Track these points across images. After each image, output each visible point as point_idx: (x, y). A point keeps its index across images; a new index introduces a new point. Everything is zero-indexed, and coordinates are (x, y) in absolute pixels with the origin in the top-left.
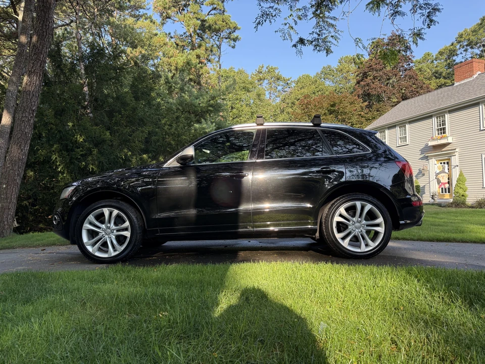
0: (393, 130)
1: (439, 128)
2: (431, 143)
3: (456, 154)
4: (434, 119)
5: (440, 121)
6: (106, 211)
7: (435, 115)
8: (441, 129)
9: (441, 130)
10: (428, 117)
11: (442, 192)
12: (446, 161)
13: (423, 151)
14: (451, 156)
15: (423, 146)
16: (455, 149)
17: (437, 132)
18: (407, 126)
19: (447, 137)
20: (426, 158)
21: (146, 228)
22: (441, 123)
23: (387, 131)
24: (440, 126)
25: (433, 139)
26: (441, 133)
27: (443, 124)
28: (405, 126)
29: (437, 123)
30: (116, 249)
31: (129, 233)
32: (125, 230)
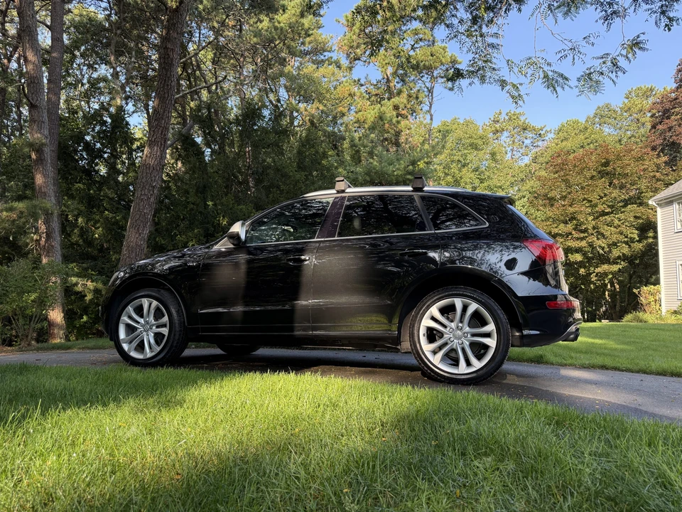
6: (145, 302)
21: (186, 324)
30: (152, 349)
31: (167, 330)
32: (164, 326)
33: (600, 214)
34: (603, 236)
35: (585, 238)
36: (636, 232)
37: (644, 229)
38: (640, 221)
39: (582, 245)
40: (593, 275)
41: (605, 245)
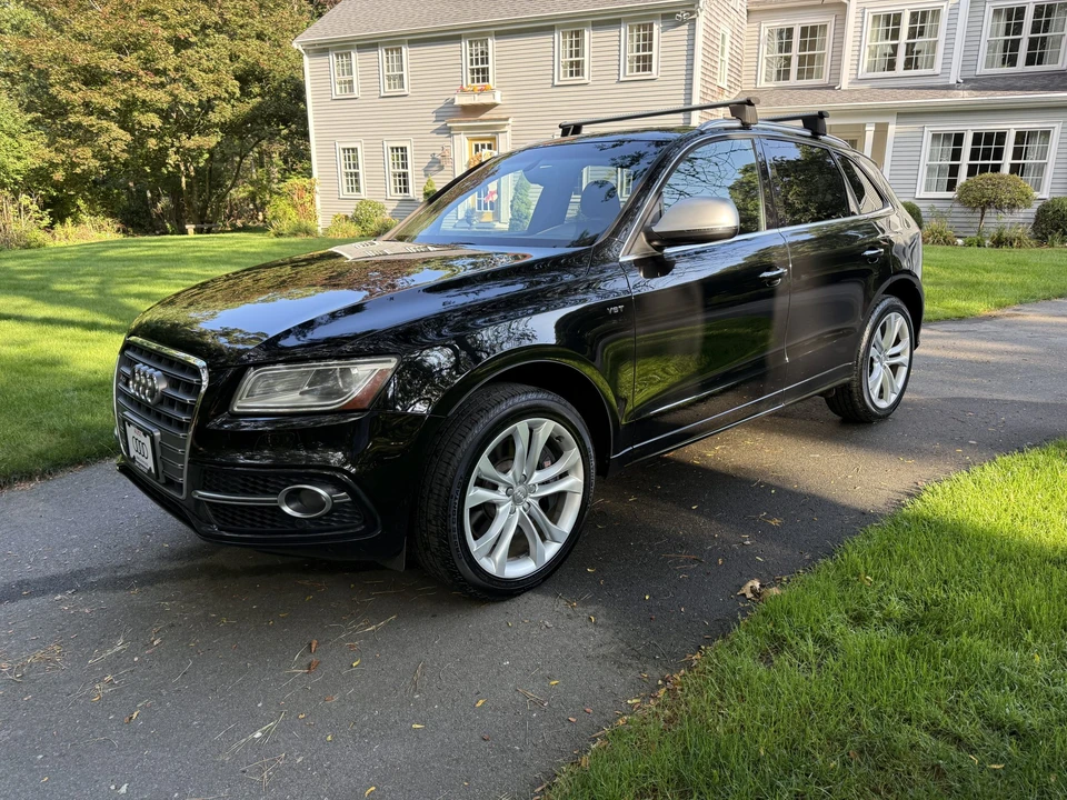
0: (370, 55)
1: (475, 67)
2: (461, 100)
3: (506, 128)
4: (465, 44)
5: (476, 50)
7: (467, 36)
8: (478, 70)
9: (478, 73)
10: (450, 37)
11: (480, 208)
12: (486, 143)
13: (441, 114)
14: (497, 133)
15: (441, 103)
16: (507, 119)
17: (469, 76)
18: (405, 50)
19: (492, 91)
20: (447, 131)
21: (611, 453)
22: (480, 57)
23: (354, 55)
24: (477, 64)
25: (463, 90)
26: (478, 78)
27: (482, 59)
28: (399, 50)
29: (471, 55)
30: (548, 536)
31: (582, 481)
32: (563, 475)
33: (180, 44)
34: (192, 86)
35: (162, 85)
36: (237, 83)
37: (244, 79)
38: (239, 65)
39: (161, 98)
40: (171, 151)
41: (196, 102)
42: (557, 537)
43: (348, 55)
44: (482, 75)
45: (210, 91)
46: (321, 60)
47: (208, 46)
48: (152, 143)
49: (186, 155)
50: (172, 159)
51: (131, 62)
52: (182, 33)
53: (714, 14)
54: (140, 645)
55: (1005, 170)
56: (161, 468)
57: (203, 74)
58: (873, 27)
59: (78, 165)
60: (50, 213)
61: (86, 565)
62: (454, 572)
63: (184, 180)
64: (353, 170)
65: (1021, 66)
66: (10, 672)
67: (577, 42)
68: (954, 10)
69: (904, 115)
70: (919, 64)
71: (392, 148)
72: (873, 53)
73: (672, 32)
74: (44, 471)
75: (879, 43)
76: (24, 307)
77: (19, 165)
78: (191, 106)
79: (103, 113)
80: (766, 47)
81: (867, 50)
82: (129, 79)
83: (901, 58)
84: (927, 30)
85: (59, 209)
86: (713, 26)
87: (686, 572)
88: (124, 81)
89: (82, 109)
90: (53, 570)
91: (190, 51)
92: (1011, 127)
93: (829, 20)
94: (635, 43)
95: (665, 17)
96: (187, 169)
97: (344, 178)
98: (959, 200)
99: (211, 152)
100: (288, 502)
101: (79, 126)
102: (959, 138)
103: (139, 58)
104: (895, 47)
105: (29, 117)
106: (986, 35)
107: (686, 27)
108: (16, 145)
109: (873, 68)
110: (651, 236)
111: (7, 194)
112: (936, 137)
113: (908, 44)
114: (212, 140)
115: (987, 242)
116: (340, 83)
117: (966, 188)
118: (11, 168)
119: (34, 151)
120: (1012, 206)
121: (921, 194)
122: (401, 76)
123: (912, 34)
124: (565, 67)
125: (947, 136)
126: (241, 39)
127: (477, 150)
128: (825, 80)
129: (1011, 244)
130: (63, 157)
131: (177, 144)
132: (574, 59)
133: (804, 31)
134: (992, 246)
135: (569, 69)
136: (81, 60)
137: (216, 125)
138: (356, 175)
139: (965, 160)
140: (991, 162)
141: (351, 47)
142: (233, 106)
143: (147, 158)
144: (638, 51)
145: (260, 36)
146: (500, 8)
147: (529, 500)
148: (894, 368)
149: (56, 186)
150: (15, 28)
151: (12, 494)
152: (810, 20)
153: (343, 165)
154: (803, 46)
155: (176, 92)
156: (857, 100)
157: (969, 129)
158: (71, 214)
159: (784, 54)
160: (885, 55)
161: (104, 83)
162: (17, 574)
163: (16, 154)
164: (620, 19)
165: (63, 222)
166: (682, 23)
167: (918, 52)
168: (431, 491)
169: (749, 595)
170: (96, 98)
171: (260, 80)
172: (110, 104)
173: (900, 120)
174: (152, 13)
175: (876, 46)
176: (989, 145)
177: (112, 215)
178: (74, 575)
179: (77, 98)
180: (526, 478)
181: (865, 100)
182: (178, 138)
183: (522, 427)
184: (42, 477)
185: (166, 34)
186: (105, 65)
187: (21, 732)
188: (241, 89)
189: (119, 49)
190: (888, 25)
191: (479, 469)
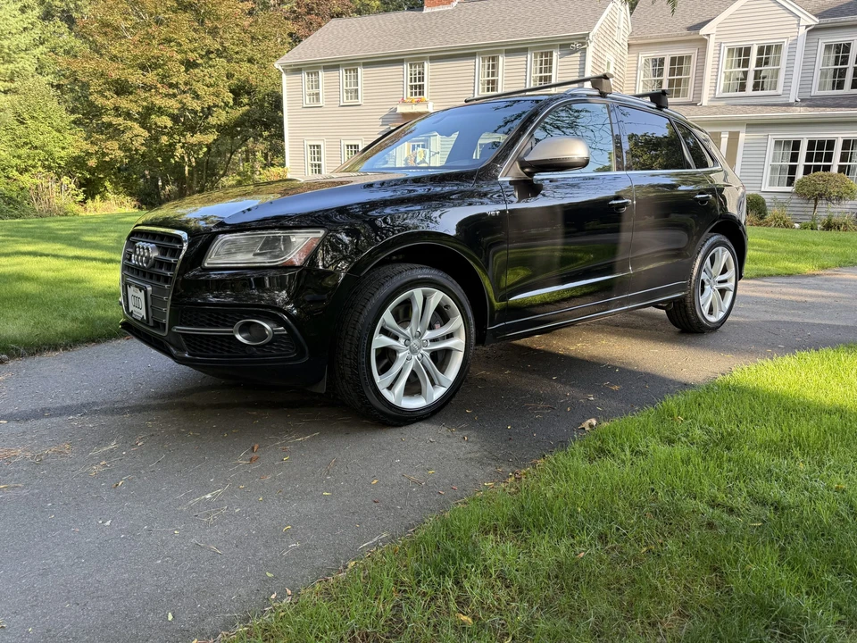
0: (333, 74)
1: (413, 83)
2: (402, 109)
4: (406, 66)
5: (415, 71)
7: (408, 60)
8: (416, 86)
9: (416, 89)
10: (396, 61)
14: (430, 137)
15: (387, 111)
17: (409, 90)
18: (360, 70)
19: (426, 103)
21: (488, 324)
22: (417, 76)
23: (321, 74)
24: (415, 81)
25: (403, 101)
26: (416, 93)
27: (419, 78)
28: (355, 71)
29: (411, 75)
30: (437, 382)
31: (464, 342)
32: (450, 336)
33: (190, 65)
34: (197, 97)
35: (174, 95)
36: (231, 95)
37: (237, 92)
38: (234, 81)
39: (173, 105)
40: (178, 146)
41: (199, 109)
42: (443, 383)
43: (317, 74)
44: (419, 90)
45: (210, 101)
46: (296, 77)
47: (210, 66)
48: (164, 140)
49: (189, 148)
50: (179, 152)
51: (151, 77)
52: (192, 56)
53: (601, 45)
54: (128, 445)
55: (835, 170)
56: (150, 314)
57: (206, 88)
58: (728, 57)
59: (108, 154)
60: (84, 191)
61: (91, 400)
62: (362, 396)
63: (187, 168)
64: (316, 162)
65: (847, 89)
66: (32, 458)
67: (493, 65)
68: (793, 45)
69: (752, 125)
70: (765, 87)
71: (348, 146)
72: (728, 78)
73: (567, 58)
74: (66, 345)
75: (733, 70)
76: (60, 249)
77: (63, 153)
78: (195, 112)
79: (128, 115)
80: (642, 72)
81: (723, 75)
82: (150, 90)
83: (750, 82)
84: (771, 61)
85: (91, 188)
86: (600, 55)
87: (541, 414)
88: (146, 91)
89: (112, 112)
90: (68, 402)
91: (196, 70)
92: (839, 136)
93: (692, 52)
94: (538, 67)
95: (562, 46)
96: (189, 160)
97: (310, 168)
98: (795, 193)
99: (208, 146)
100: (241, 332)
101: (110, 125)
102: (796, 145)
103: (158, 75)
104: (745, 73)
105: (73, 117)
106: (819, 65)
107: (578, 54)
108: (62, 138)
109: (727, 89)
110: (523, 165)
111: (52, 175)
112: (778, 143)
113: (756, 71)
114: (210, 138)
115: (819, 226)
116: (310, 95)
117: (802, 183)
118: (57, 155)
119: (74, 143)
120: (840, 198)
121: (766, 188)
122: (356, 90)
123: (759, 63)
124: (483, 84)
125: (787, 143)
126: (236, 62)
127: (414, 149)
128: (689, 98)
129: (839, 228)
130: (96, 148)
131: (183, 140)
132: (490, 78)
133: (673, 60)
134: (823, 230)
135: (486, 86)
136: (114, 75)
137: (214, 126)
138: (319, 165)
139: (802, 162)
140: (823, 163)
141: (319, 68)
142: (227, 112)
143: (160, 151)
144: (541, 72)
145: (250, 61)
146: (435, 40)
147: (422, 352)
148: (722, 292)
149: (92, 171)
150: (67, 52)
151: (42, 359)
152: (678, 52)
153: (309, 158)
154: (672, 73)
155: (185, 101)
156: (715, 113)
157: (804, 137)
158: (100, 193)
159: (657, 78)
160: (738, 79)
161: (131, 93)
162: (42, 404)
163: (61, 144)
164: (527, 48)
165: (93, 198)
166: (576, 51)
167: (764, 78)
168: (347, 333)
169: (587, 429)
170: (124, 103)
171: (249, 93)
172: (135, 109)
173: (749, 129)
174: (169, 41)
175: (731, 72)
176: (820, 150)
177: (131, 195)
178: (83, 406)
179: (109, 104)
180: (420, 335)
181: (720, 114)
182: (184, 136)
183: (418, 293)
184: (65, 349)
185: (179, 57)
186: (132, 79)
187: (37, 491)
188: (234, 99)
189: (143, 67)
190: (740, 56)
191: (384, 320)
